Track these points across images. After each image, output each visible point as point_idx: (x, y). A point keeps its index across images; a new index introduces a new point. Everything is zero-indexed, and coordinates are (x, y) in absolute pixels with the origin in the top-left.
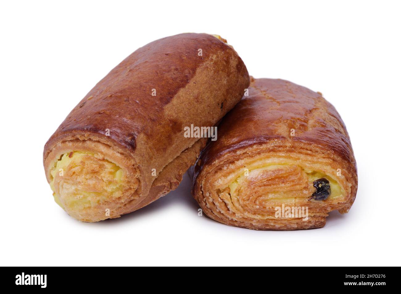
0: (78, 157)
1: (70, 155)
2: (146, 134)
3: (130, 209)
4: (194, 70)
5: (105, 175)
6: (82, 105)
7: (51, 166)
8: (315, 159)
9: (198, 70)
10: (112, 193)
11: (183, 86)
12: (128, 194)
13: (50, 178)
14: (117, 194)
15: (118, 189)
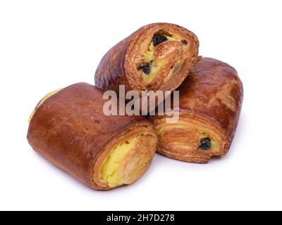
8: (206, 125)
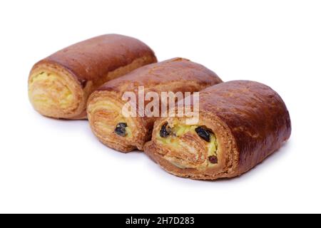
0: (53, 78)
1: (49, 75)
2: (93, 82)
3: (66, 116)
4: (132, 60)
5: (62, 94)
6: (65, 50)
7: (34, 75)
9: (135, 61)
10: (61, 105)
11: (123, 66)
12: (70, 109)
13: (30, 80)
14: (64, 106)
15: (65, 104)
